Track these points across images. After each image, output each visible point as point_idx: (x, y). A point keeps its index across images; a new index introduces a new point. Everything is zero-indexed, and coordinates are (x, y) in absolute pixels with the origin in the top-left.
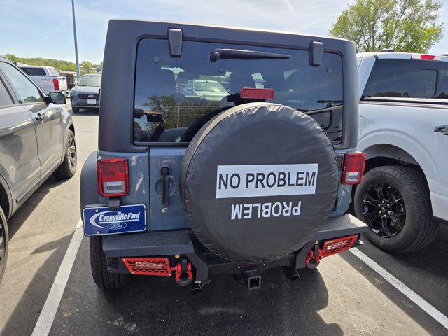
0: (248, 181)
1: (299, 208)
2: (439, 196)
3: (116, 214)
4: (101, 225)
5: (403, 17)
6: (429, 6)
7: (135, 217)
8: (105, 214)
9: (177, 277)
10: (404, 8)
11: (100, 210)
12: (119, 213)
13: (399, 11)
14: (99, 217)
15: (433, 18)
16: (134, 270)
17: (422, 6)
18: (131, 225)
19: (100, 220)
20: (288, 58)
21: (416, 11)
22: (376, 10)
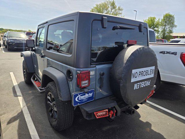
0: (139, 75)
1: (149, 82)
2: (163, 74)
3: (85, 95)
4: (79, 100)
5: (112, 12)
6: (119, 9)
7: (91, 95)
8: (81, 96)
9: (111, 116)
10: (112, 9)
11: (80, 94)
12: (86, 94)
13: (110, 10)
14: (79, 97)
15: (121, 14)
16: (98, 117)
17: (117, 9)
18: (89, 98)
19: (79, 98)
20: (134, 29)
21: (116, 11)
22: (103, 9)
